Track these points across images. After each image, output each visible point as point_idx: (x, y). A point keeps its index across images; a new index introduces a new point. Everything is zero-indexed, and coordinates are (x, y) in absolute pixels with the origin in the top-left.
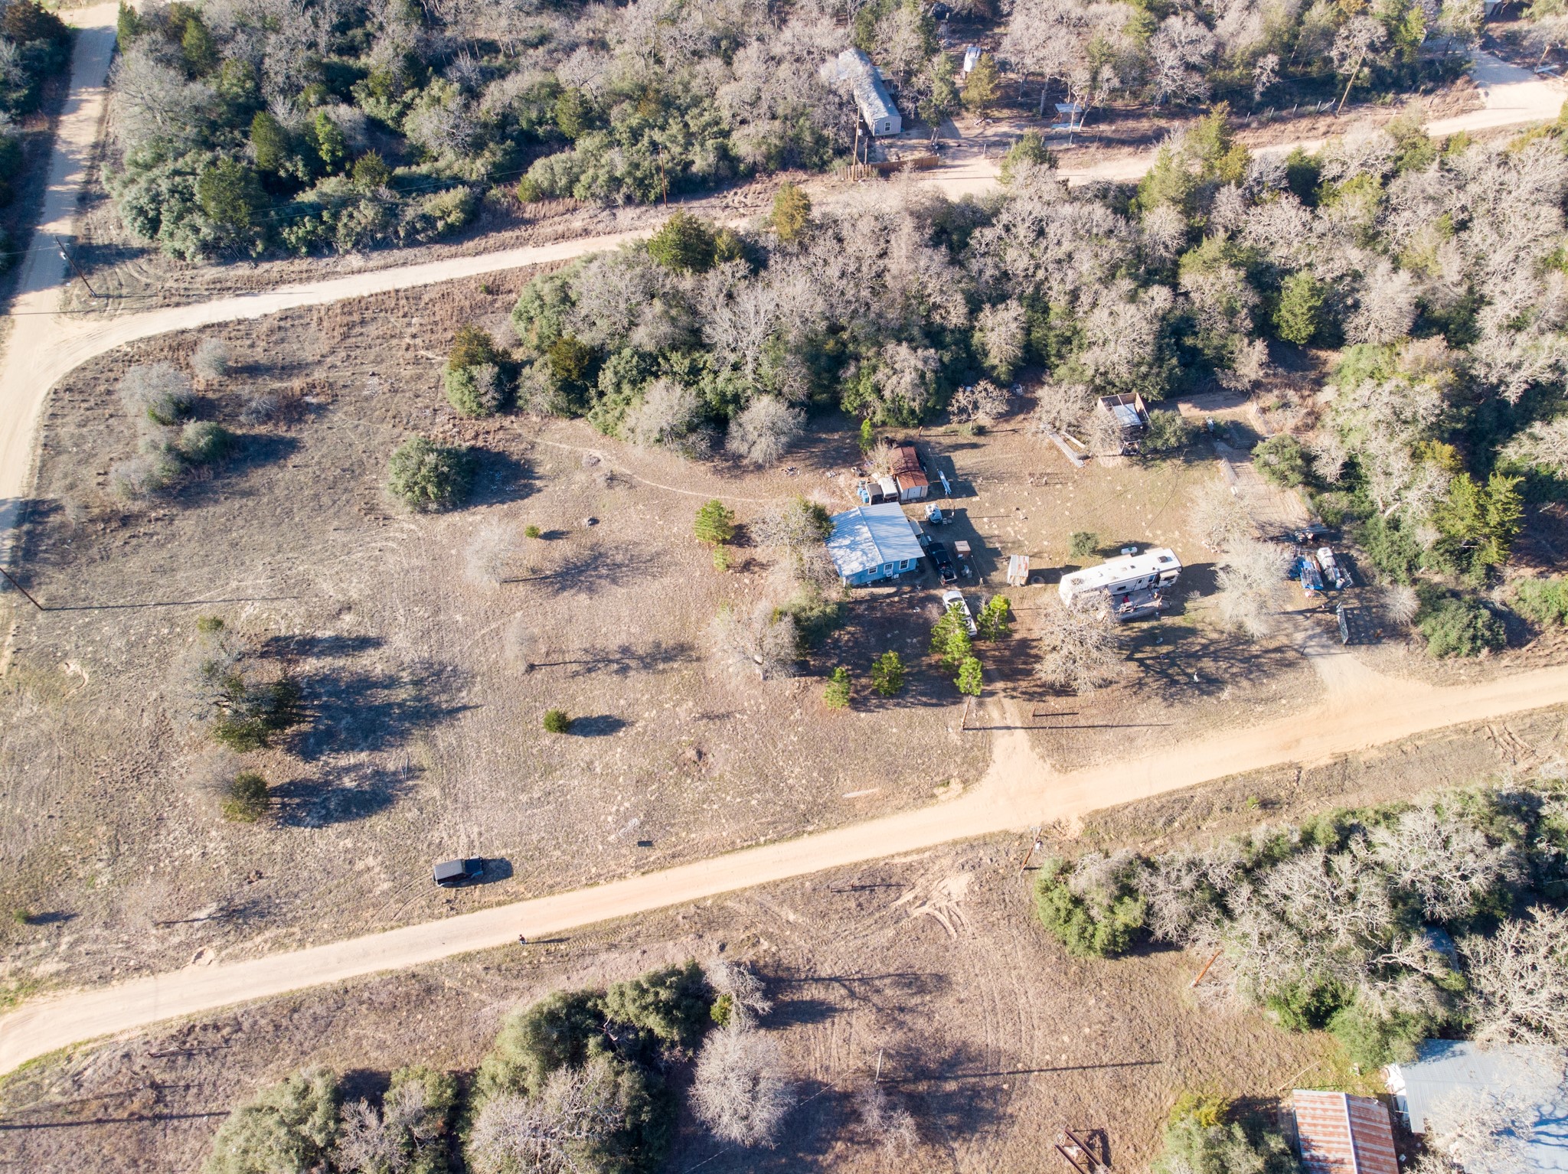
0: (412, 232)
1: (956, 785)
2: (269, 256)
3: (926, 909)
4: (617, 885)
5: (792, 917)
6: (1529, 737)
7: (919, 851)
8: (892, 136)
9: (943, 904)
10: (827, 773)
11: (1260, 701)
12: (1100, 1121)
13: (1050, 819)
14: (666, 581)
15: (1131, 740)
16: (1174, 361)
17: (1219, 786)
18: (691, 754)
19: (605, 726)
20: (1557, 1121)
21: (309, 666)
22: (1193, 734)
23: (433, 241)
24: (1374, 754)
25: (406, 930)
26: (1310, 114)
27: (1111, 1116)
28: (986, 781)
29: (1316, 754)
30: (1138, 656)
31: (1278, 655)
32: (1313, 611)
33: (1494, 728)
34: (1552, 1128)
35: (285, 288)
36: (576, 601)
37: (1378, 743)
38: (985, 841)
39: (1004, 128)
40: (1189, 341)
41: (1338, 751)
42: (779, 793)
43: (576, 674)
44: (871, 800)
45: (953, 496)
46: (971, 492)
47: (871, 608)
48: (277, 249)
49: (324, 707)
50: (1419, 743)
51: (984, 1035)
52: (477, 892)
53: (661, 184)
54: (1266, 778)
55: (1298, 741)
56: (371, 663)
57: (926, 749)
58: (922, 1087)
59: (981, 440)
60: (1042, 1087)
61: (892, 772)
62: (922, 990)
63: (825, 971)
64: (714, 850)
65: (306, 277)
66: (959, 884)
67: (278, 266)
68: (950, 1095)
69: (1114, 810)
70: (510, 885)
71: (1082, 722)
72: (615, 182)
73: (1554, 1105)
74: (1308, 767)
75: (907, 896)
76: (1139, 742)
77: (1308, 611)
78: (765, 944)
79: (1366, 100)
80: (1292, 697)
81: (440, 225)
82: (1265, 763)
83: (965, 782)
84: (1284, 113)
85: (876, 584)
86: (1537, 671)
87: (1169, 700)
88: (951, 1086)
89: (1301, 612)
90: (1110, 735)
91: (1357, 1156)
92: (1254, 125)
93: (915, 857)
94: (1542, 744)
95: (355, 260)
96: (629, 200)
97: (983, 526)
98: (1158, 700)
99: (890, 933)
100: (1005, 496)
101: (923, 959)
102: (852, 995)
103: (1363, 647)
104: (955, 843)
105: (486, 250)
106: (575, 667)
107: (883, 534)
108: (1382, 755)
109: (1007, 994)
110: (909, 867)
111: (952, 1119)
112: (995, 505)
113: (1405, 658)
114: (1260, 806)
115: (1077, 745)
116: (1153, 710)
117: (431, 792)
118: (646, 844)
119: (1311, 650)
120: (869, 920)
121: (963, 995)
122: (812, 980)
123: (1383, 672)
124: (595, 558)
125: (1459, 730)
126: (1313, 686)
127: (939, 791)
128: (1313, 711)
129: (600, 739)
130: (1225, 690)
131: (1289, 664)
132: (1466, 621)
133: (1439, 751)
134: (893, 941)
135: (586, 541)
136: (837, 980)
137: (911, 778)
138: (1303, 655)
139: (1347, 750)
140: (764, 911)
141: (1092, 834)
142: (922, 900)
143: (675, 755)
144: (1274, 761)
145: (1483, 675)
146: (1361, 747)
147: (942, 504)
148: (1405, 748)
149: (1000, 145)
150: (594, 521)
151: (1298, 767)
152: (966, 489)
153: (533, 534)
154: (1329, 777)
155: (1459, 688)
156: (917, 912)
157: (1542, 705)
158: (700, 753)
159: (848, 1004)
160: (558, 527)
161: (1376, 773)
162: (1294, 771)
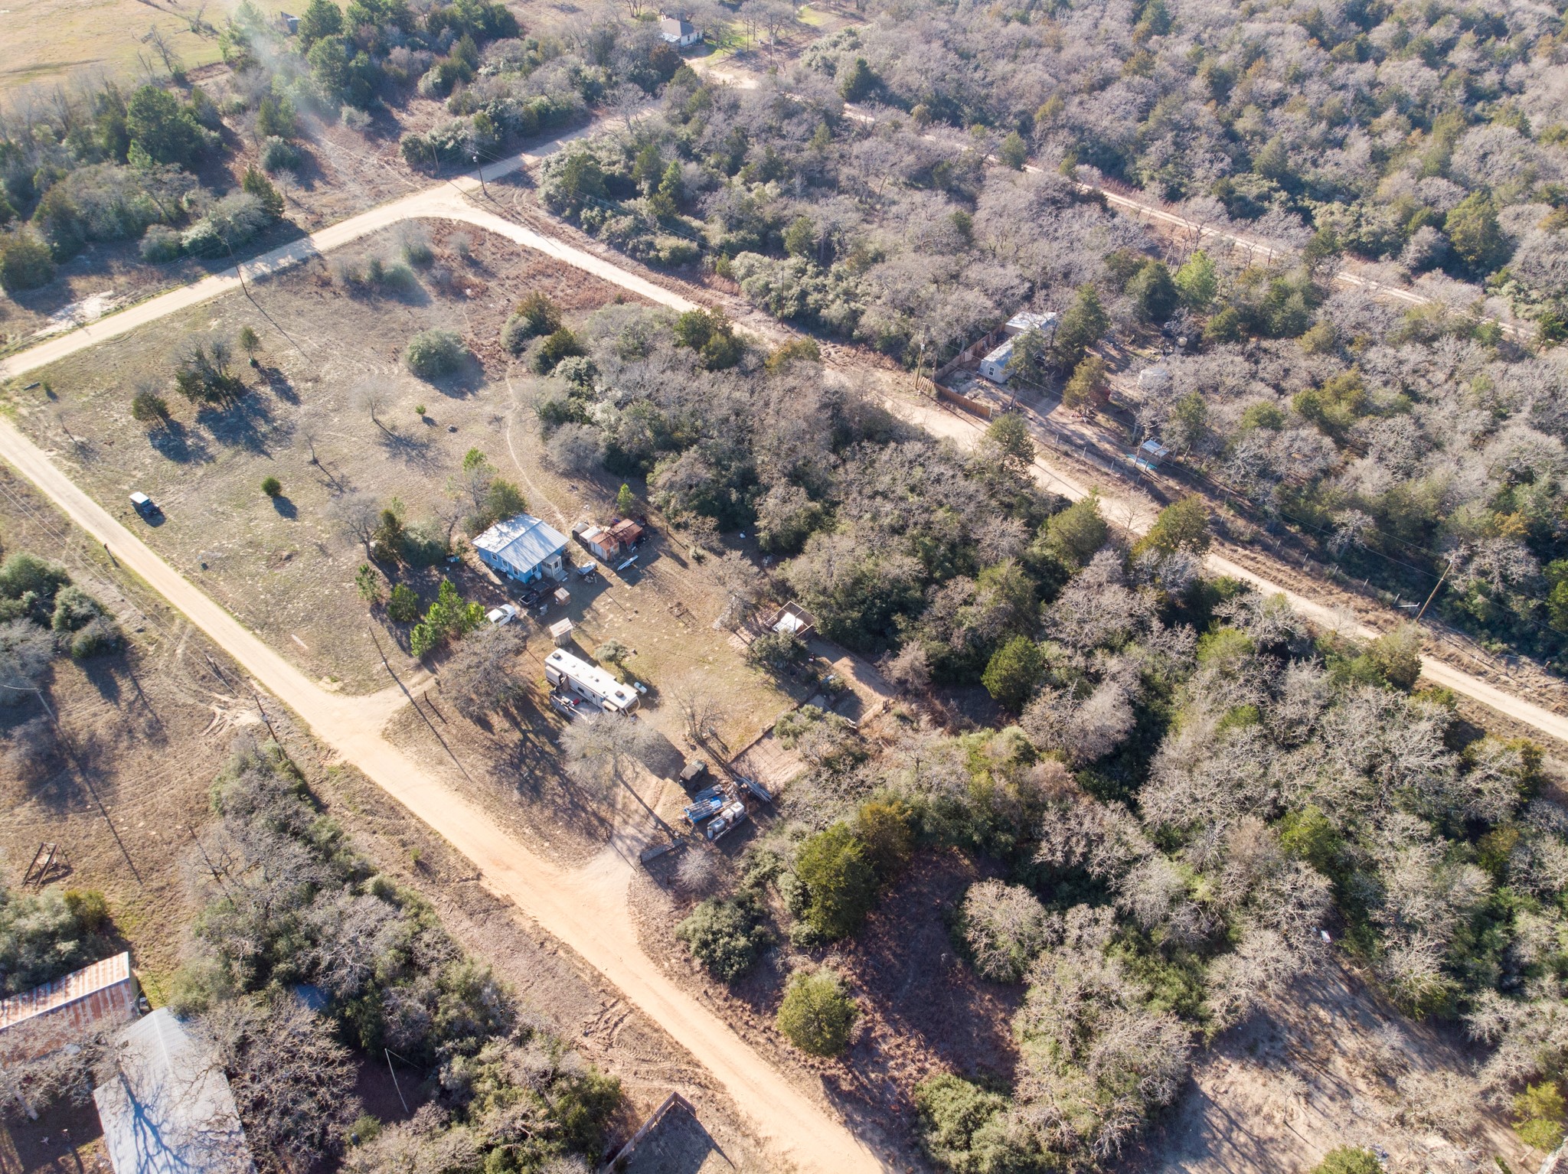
0: (635, 249)
1: (336, 686)
2: (567, 220)
3: (219, 711)
4: (171, 570)
5: (179, 652)
6: (626, 1037)
7: (267, 690)
8: (994, 382)
9: (228, 717)
10: (308, 619)
11: (535, 827)
12: (78, 867)
13: (334, 746)
14: (425, 480)
15: (441, 762)
16: (855, 615)
17: (423, 828)
18: (285, 554)
19: (286, 509)
20: (159, 1141)
21: (266, 391)
22: (470, 797)
23: (641, 261)
24: (527, 926)
25: (100, 509)
26: (1373, 596)
27: (83, 872)
28: (350, 699)
29: (497, 884)
30: (531, 736)
31: (596, 822)
32: (666, 828)
33: (620, 1006)
34: (152, 1140)
35: (553, 240)
36: (383, 454)
37: (541, 924)
38: (287, 712)
39: (1089, 432)
40: (900, 620)
41: (514, 898)
42: (277, 604)
43: (321, 482)
44: (297, 648)
45: (619, 573)
46: (633, 582)
47: (472, 580)
48: (574, 220)
49: (238, 408)
50: (561, 953)
51: (126, 782)
52: (138, 521)
53: (791, 308)
54: (452, 859)
55: (508, 868)
56: (280, 408)
57: (359, 656)
58: (72, 764)
59: (693, 564)
60: (97, 824)
61: (325, 649)
62: (149, 736)
63: (145, 684)
64: (220, 600)
65: (569, 241)
66: (248, 718)
67: (570, 229)
68: (71, 782)
69: (363, 777)
70: (148, 530)
71: (439, 730)
72: (767, 289)
73: (173, 1131)
74: (484, 883)
75: (225, 698)
76: (441, 768)
77: (665, 826)
78: (152, 649)
79: (1471, 633)
80: (556, 849)
81: (652, 253)
82: (467, 850)
83: (342, 689)
84: (1355, 582)
85: (498, 572)
86: (721, 1023)
87: (495, 771)
88: (78, 779)
89: (658, 821)
90: (437, 749)
91: (74, 1002)
92: (1306, 569)
93: (260, 689)
94: (624, 1051)
95: (601, 248)
96: (766, 308)
97: (601, 603)
98: (491, 763)
99: (191, 701)
100: (644, 601)
101: (177, 724)
102: (131, 704)
103: (649, 878)
104: (281, 703)
105: (661, 284)
106: (327, 478)
107: (526, 543)
108: (528, 930)
109: (167, 779)
110: (249, 690)
111: (53, 790)
112: (631, 598)
113: (660, 914)
114: (418, 863)
115: (415, 735)
116: (478, 765)
117: (200, 472)
118: (205, 567)
119: (619, 843)
120: (194, 687)
121: (156, 757)
122: (134, 680)
123: (631, 902)
124: (423, 445)
125: (598, 978)
126: (579, 858)
127: (326, 679)
128: (550, 867)
129: (276, 513)
130: (532, 802)
131: (591, 834)
132: (716, 927)
133: (561, 971)
134: (184, 705)
135: (434, 436)
136: (140, 691)
137: (328, 660)
138: (608, 840)
139: (519, 904)
140: (178, 638)
141: (333, 772)
142: (225, 706)
143: (281, 548)
144: (475, 858)
145: (681, 979)
146: (529, 913)
147: (604, 571)
148: (548, 944)
149: (1066, 439)
150: (454, 430)
151: (479, 876)
152: (632, 576)
153: (421, 411)
154: (479, 901)
155: (653, 965)
156: (214, 708)
157: (677, 1038)
158: (289, 558)
159: (123, 705)
160: (437, 419)
161: (505, 932)
162: (471, 874)
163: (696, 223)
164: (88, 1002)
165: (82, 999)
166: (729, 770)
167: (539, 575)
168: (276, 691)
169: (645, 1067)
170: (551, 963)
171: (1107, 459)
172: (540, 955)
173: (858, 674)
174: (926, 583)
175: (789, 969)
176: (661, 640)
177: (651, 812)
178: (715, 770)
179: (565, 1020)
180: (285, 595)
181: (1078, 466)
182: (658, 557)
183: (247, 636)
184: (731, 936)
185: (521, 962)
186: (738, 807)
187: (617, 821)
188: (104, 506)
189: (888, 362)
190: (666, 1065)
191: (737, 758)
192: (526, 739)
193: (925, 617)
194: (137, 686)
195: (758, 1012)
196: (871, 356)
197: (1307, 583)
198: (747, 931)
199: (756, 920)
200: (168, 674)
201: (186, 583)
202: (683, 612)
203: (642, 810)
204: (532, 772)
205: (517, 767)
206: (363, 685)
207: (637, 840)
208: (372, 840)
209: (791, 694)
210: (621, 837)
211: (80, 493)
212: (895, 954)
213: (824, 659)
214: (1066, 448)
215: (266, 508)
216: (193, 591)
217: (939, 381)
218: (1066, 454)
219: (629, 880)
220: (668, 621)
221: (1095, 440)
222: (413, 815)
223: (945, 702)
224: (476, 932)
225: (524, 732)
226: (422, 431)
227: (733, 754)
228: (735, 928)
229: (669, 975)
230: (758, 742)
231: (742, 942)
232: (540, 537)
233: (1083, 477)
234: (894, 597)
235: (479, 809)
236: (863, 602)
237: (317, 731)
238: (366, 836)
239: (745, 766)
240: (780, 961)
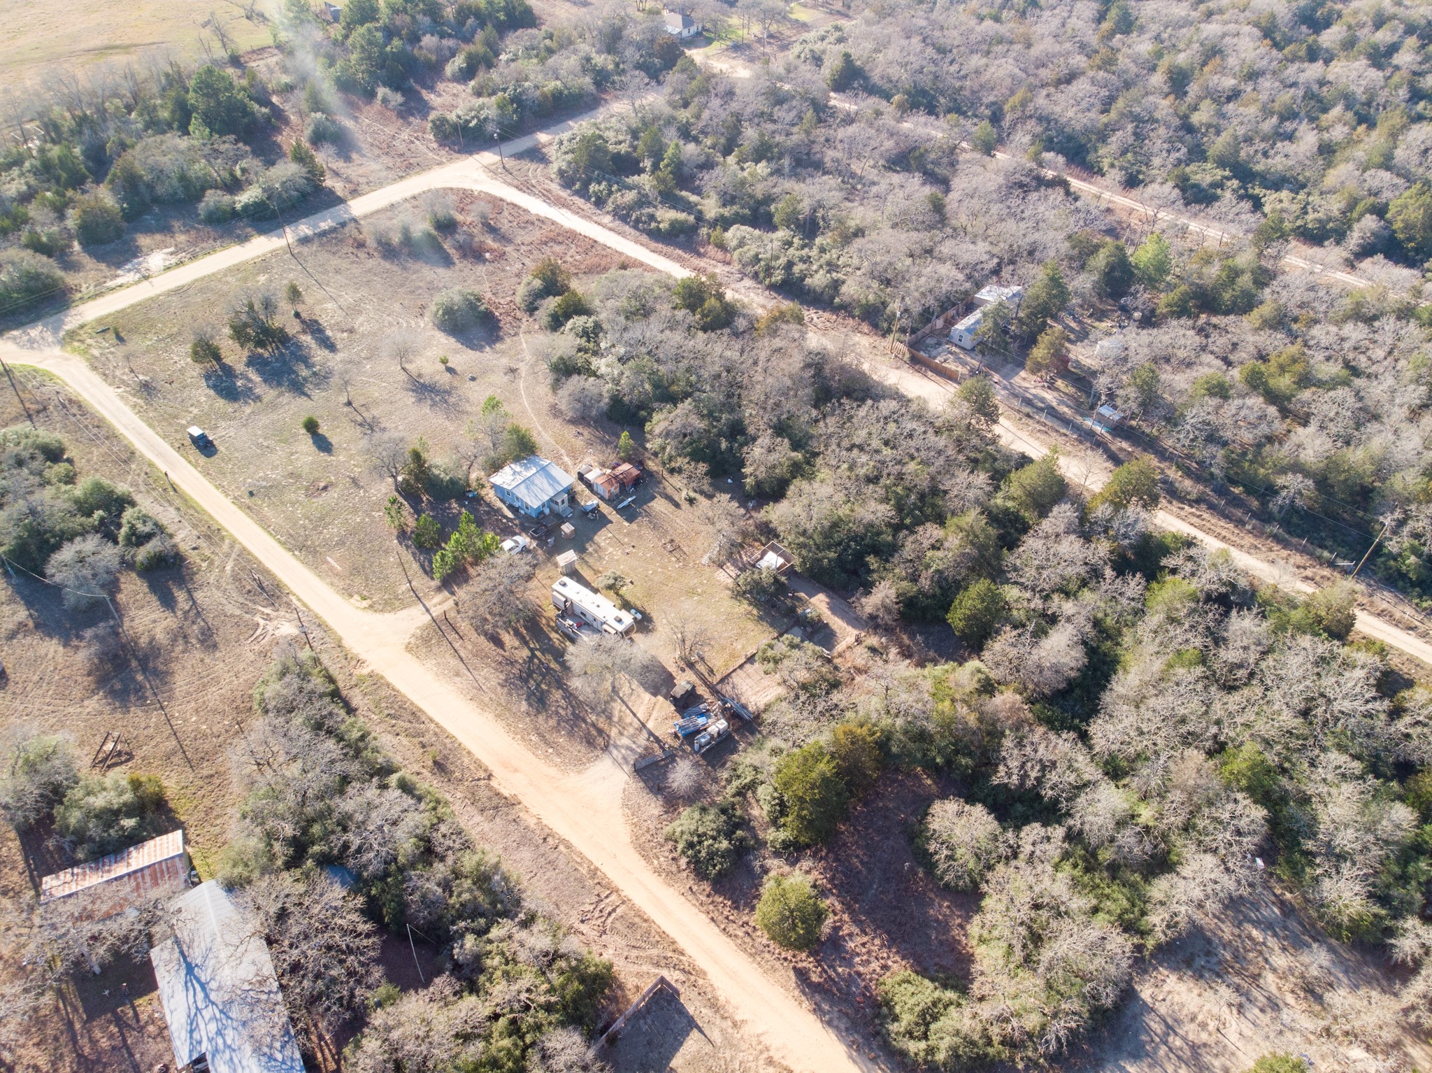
0: (638, 221)
1: (365, 603)
2: (577, 193)
3: (262, 622)
4: (222, 496)
5: (228, 568)
6: (618, 925)
7: (305, 605)
8: (963, 349)
9: (270, 628)
10: (341, 543)
11: (540, 735)
12: (139, 754)
13: (363, 656)
14: (447, 423)
15: (457, 674)
16: (832, 555)
17: (440, 732)
18: (322, 485)
19: (323, 445)
20: (207, 996)
21: (307, 339)
22: (483, 706)
23: (643, 231)
24: (532, 822)
25: (160, 440)
26: (1311, 554)
27: (143, 759)
28: (378, 616)
29: (505, 784)
30: (538, 654)
31: (594, 732)
32: (657, 740)
33: (613, 897)
34: (200, 995)
35: (564, 211)
36: (410, 399)
37: (545, 822)
38: (321, 625)
39: (1049, 396)
40: (872, 561)
41: (521, 798)
42: (314, 529)
43: (355, 421)
44: (332, 568)
45: (619, 511)
46: (630, 519)
47: (488, 513)
48: (583, 193)
49: (282, 354)
50: (561, 848)
51: (181, 681)
52: (194, 453)
53: (778, 277)
54: (466, 760)
55: (516, 770)
56: (319, 355)
57: (386, 578)
58: (134, 664)
59: (685, 505)
60: (155, 717)
61: (356, 571)
62: (202, 642)
63: (198, 596)
64: (264, 523)
65: (578, 212)
66: (288, 629)
67: (579, 201)
68: (133, 680)
69: (388, 685)
70: (202, 460)
71: (457, 645)
72: (756, 259)
73: (220, 988)
74: (494, 783)
75: (268, 611)
76: (457, 679)
77: (656, 738)
78: (204, 565)
79: (1404, 591)
80: (559, 755)
81: (653, 225)
82: (479, 754)
83: (371, 607)
84: (1295, 540)
85: (511, 507)
86: (703, 916)
87: (505, 683)
88: (140, 677)
89: (651, 734)
90: (454, 662)
91: (135, 872)
92: (1248, 527)
93: (298, 604)
94: (616, 937)
95: (607, 219)
96: (755, 276)
97: (602, 537)
98: (502, 677)
99: (238, 612)
100: (640, 537)
101: (225, 632)
102: (186, 613)
103: (642, 784)
104: (317, 616)
105: (660, 253)
106: (359, 419)
107: (537, 482)
108: (532, 826)
109: (217, 681)
110: (288, 604)
111: (118, 686)
112: (628, 534)
113: (650, 817)
114: (435, 762)
115: (435, 649)
116: (491, 677)
117: (248, 410)
118: (251, 494)
119: (615, 752)
120: (241, 600)
121: (207, 660)
122: (189, 592)
123: (625, 805)
124: (446, 392)
125: (594, 872)
126: (579, 764)
127: (357, 597)
128: (553, 771)
129: (314, 449)
130: (539, 712)
131: (590, 743)
132: (701, 830)
133: (561, 863)
134: (232, 616)
135: (456, 383)
136: (194, 602)
137: (358, 580)
138: (606, 748)
139: (525, 803)
140: (228, 555)
141: (361, 680)
142: (268, 618)
143: (318, 479)
144: (487, 761)
145: (669, 875)
146: (533, 811)
147: (605, 509)
148: (550, 839)
149: (1028, 402)
150: (473, 379)
151: (490, 777)
152: (630, 515)
153: (444, 361)
154: (490, 799)
155: (643, 862)
156: (258, 619)
157: (664, 928)
158: (325, 488)
159: (179, 613)
160: (458, 369)
161: (512, 827)
162: (483, 775)
163: (694, 198)
164: (147, 872)
165: (142, 870)
166: (714, 690)
167: (547, 511)
168: (312, 606)
169: (634, 953)
170: (553, 856)
171: (1066, 422)
172: (542, 849)
173: (833, 609)
174: (897, 528)
175: (766, 871)
176: (655, 572)
177: (644, 725)
178: (702, 690)
179: (564, 908)
180: (321, 521)
181: (1038, 427)
182: (653, 498)
183: (287, 556)
184: (714, 838)
185: (526, 854)
186: (722, 724)
187: (614, 732)
188: (165, 437)
189: (865, 328)
190: (654, 952)
191: (722, 681)
192: (534, 656)
193: (896, 559)
194: (191, 598)
195: (737, 908)
196: (851, 321)
197: (1249, 540)
198: (729, 835)
199: (737, 826)
200: (218, 588)
201: (234, 508)
202: (675, 548)
203: (636, 724)
204: (538, 685)
205: (526, 681)
206: (390, 604)
207: (632, 750)
208: (395, 741)
209: (771, 625)
210: (616, 747)
211: (143, 426)
212: (861, 862)
213: (802, 595)
214: (1028, 410)
215: (305, 443)
216: (241, 515)
217: (913, 346)
218: (1028, 416)
219: (623, 785)
220: (662, 556)
221: (1054, 404)
222: (432, 720)
223: (912, 637)
224: (486, 826)
225: (532, 650)
226: (444, 379)
227: (718, 677)
228: (719, 832)
229: (658, 871)
230: (741, 667)
231: (725, 844)
232: (549, 476)
233: (1043, 437)
234: (867, 541)
235: (491, 716)
236: (839, 544)
237: (346, 643)
238: (390, 737)
239: (729, 688)
240: (757, 863)
